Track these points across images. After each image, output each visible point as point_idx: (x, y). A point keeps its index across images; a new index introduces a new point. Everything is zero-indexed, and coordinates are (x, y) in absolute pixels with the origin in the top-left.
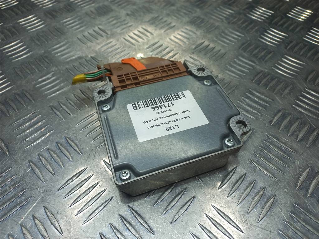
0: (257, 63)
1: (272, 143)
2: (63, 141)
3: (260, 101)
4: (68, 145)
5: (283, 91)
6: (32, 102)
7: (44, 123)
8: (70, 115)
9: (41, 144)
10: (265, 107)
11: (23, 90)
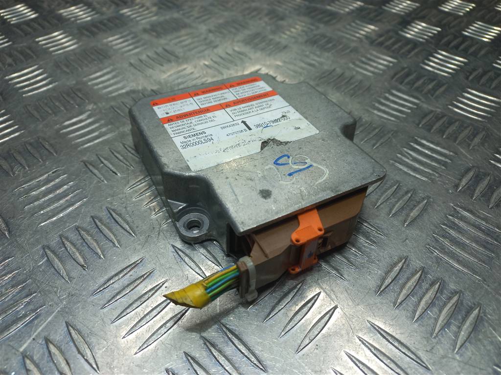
0: (423, 100)
1: (462, 218)
2: (104, 214)
3: (434, 155)
4: (113, 220)
5: (472, 140)
6: (53, 155)
7: (71, 187)
8: (116, 174)
9: (64, 220)
10: (445, 164)
11: (38, 138)
